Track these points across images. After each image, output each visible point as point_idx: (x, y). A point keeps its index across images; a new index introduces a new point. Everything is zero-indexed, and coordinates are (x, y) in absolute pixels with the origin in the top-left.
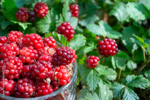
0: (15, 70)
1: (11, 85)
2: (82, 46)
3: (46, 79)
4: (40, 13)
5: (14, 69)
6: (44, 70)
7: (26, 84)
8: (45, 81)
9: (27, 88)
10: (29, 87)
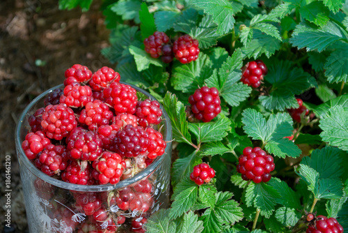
0: (56, 127)
1: (39, 146)
2: (216, 140)
3: (80, 161)
4: (179, 53)
5: (55, 125)
6: (82, 147)
7: (54, 155)
8: (79, 163)
9: (51, 161)
10: (55, 161)
